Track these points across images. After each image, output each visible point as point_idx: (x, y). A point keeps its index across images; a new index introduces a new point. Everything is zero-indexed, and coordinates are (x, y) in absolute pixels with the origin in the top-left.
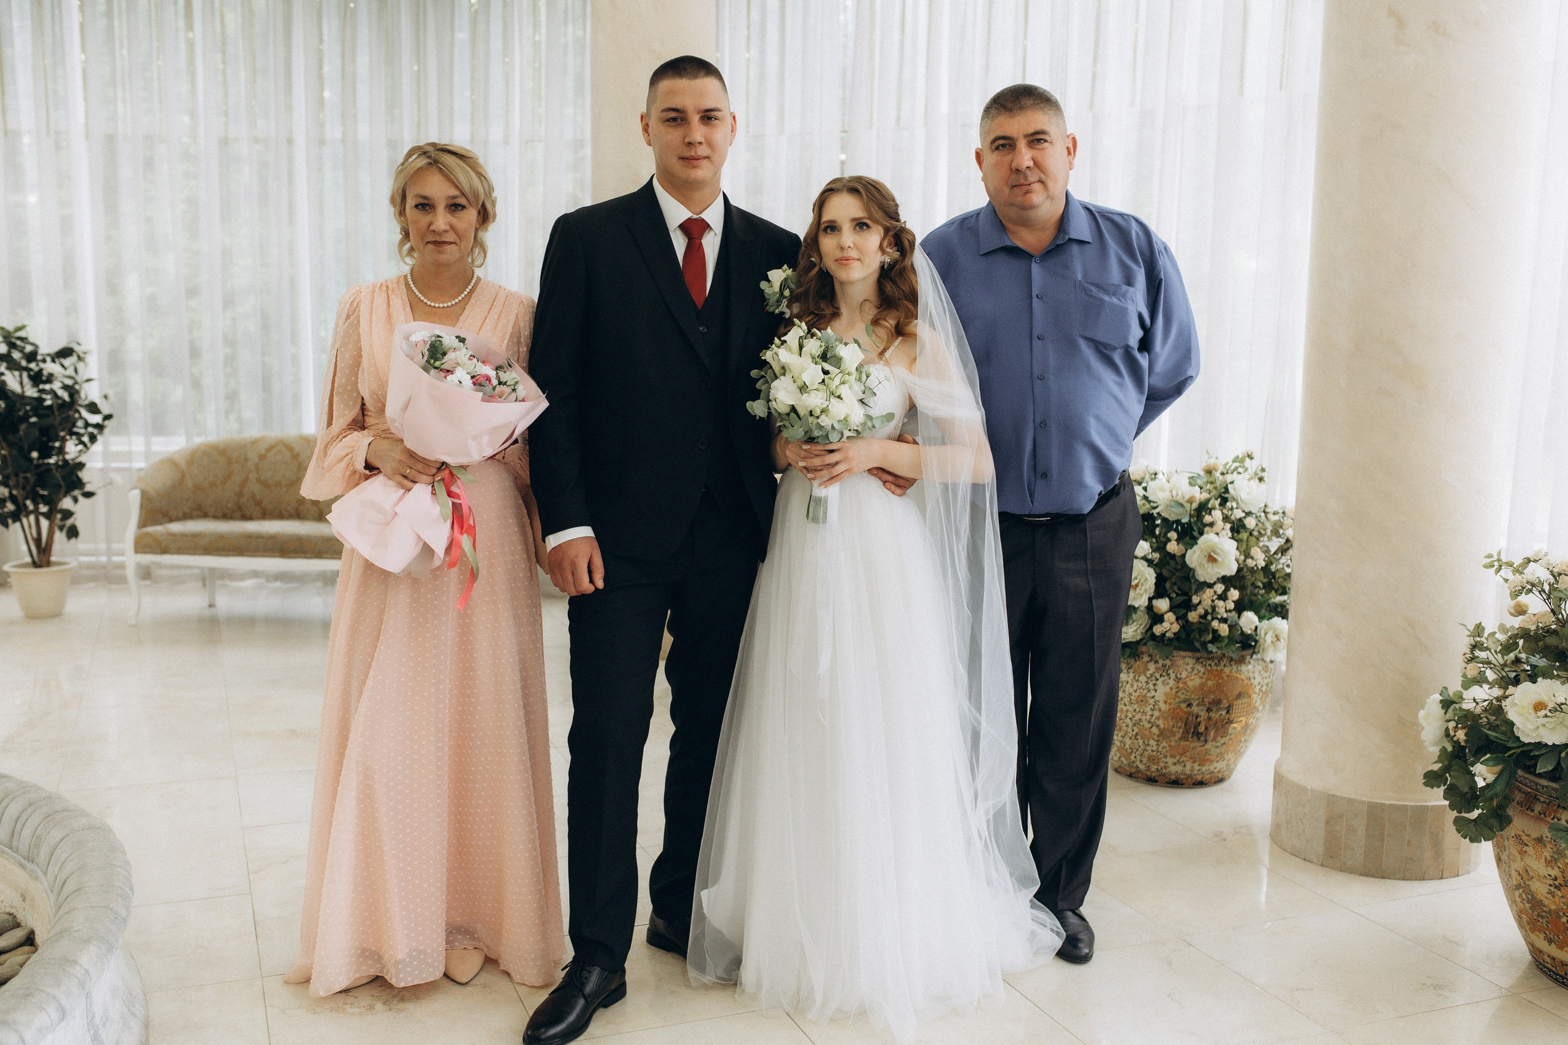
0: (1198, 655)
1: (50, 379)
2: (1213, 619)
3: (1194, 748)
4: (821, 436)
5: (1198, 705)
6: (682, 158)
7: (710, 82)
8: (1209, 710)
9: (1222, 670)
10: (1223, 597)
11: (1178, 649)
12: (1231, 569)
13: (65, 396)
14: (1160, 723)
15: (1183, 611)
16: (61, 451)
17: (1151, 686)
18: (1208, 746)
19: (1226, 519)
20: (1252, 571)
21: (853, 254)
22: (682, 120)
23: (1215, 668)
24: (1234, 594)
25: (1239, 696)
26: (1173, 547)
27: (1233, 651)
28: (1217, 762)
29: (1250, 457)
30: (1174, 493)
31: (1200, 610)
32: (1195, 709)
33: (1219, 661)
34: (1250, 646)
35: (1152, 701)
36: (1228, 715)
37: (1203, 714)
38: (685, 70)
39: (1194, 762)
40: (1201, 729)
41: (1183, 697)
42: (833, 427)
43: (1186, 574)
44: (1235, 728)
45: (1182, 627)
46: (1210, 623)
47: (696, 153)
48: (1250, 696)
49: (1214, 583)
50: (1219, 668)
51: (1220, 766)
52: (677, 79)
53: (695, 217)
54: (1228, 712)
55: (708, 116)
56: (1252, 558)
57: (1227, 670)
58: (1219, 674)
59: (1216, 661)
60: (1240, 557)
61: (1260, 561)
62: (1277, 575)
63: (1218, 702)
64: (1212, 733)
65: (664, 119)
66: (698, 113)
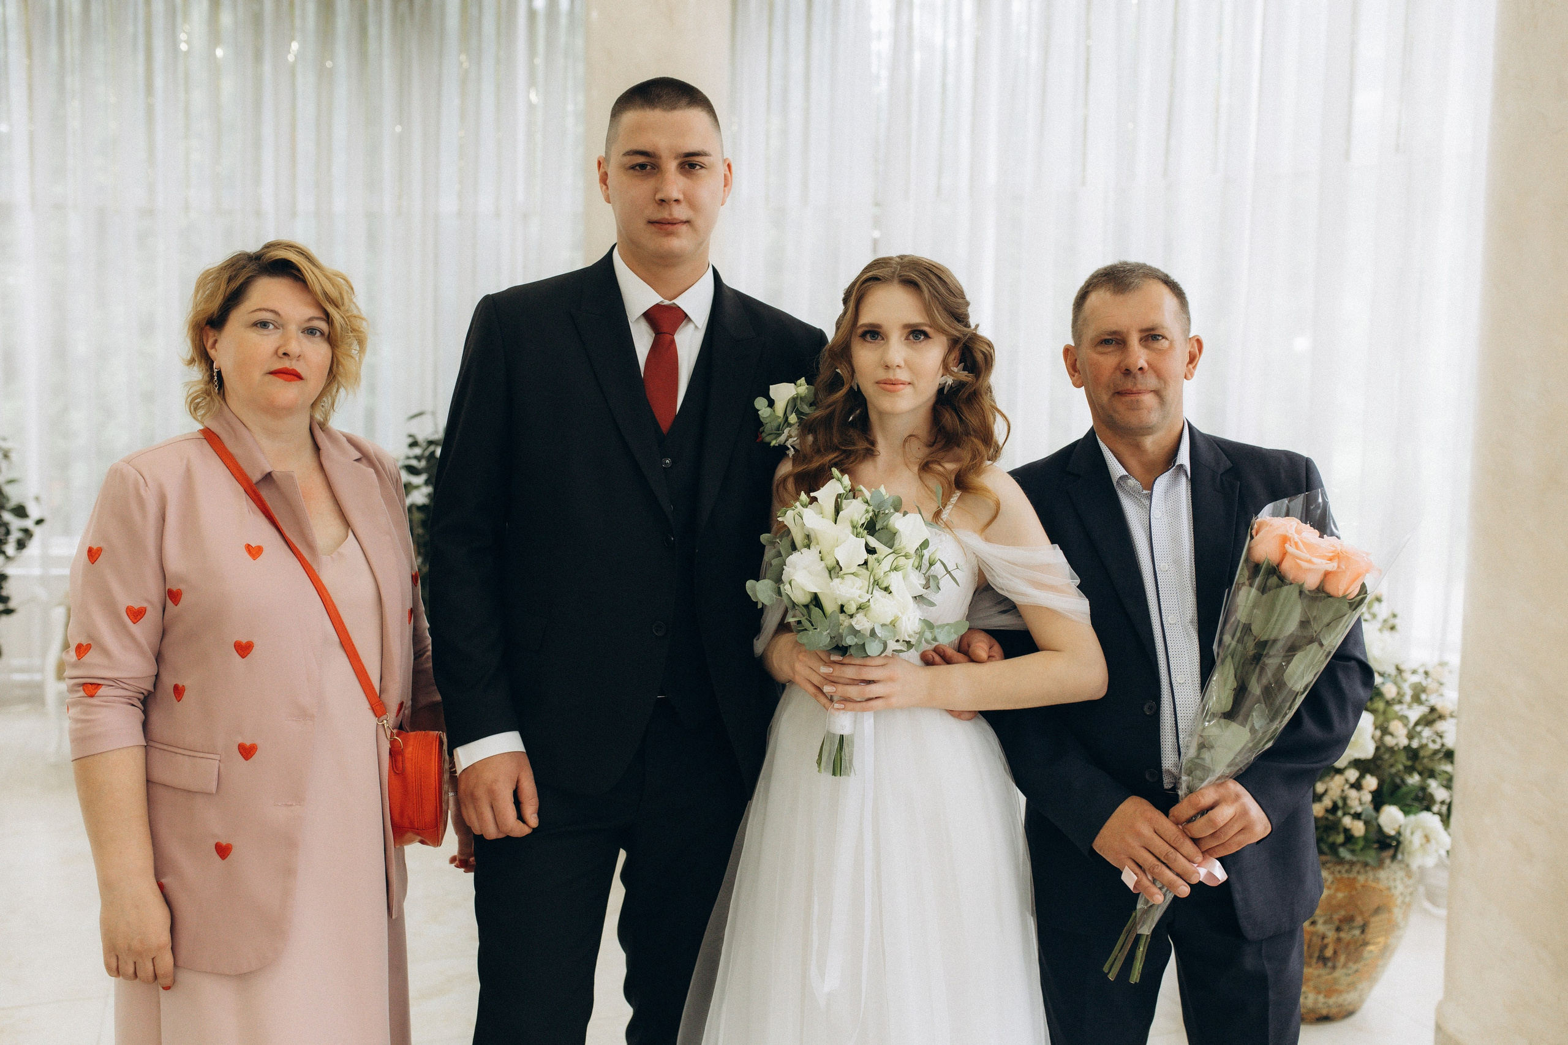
2: (1345, 814)
3: (1319, 976)
4: (856, 644)
5: (1325, 923)
6: (651, 222)
7: (695, 116)
8: (1339, 929)
9: (1354, 879)
10: (1357, 786)
12: (1368, 750)
18: (1338, 973)
20: (1391, 750)
21: (903, 376)
22: (653, 168)
23: (1345, 875)
24: (1371, 782)
25: (1377, 911)
27: (1371, 856)
28: (1348, 992)
29: (1379, 599)
31: (1327, 802)
33: (1351, 866)
34: (1389, 846)
36: (1363, 936)
37: (1331, 934)
38: (659, 97)
39: (1319, 993)
40: (1329, 953)
42: (873, 633)
44: (1371, 952)
46: (1339, 820)
47: (671, 214)
48: (1390, 911)
49: (1345, 768)
50: (1351, 876)
51: (1349, 998)
52: (648, 110)
53: (667, 302)
54: (1363, 932)
55: (690, 163)
56: (1392, 734)
57: (1361, 878)
58: (1351, 884)
59: (1347, 867)
60: (1378, 733)
61: (1399, 737)
62: (1422, 753)
63: (1349, 919)
64: (1342, 958)
65: (628, 165)
66: (676, 158)
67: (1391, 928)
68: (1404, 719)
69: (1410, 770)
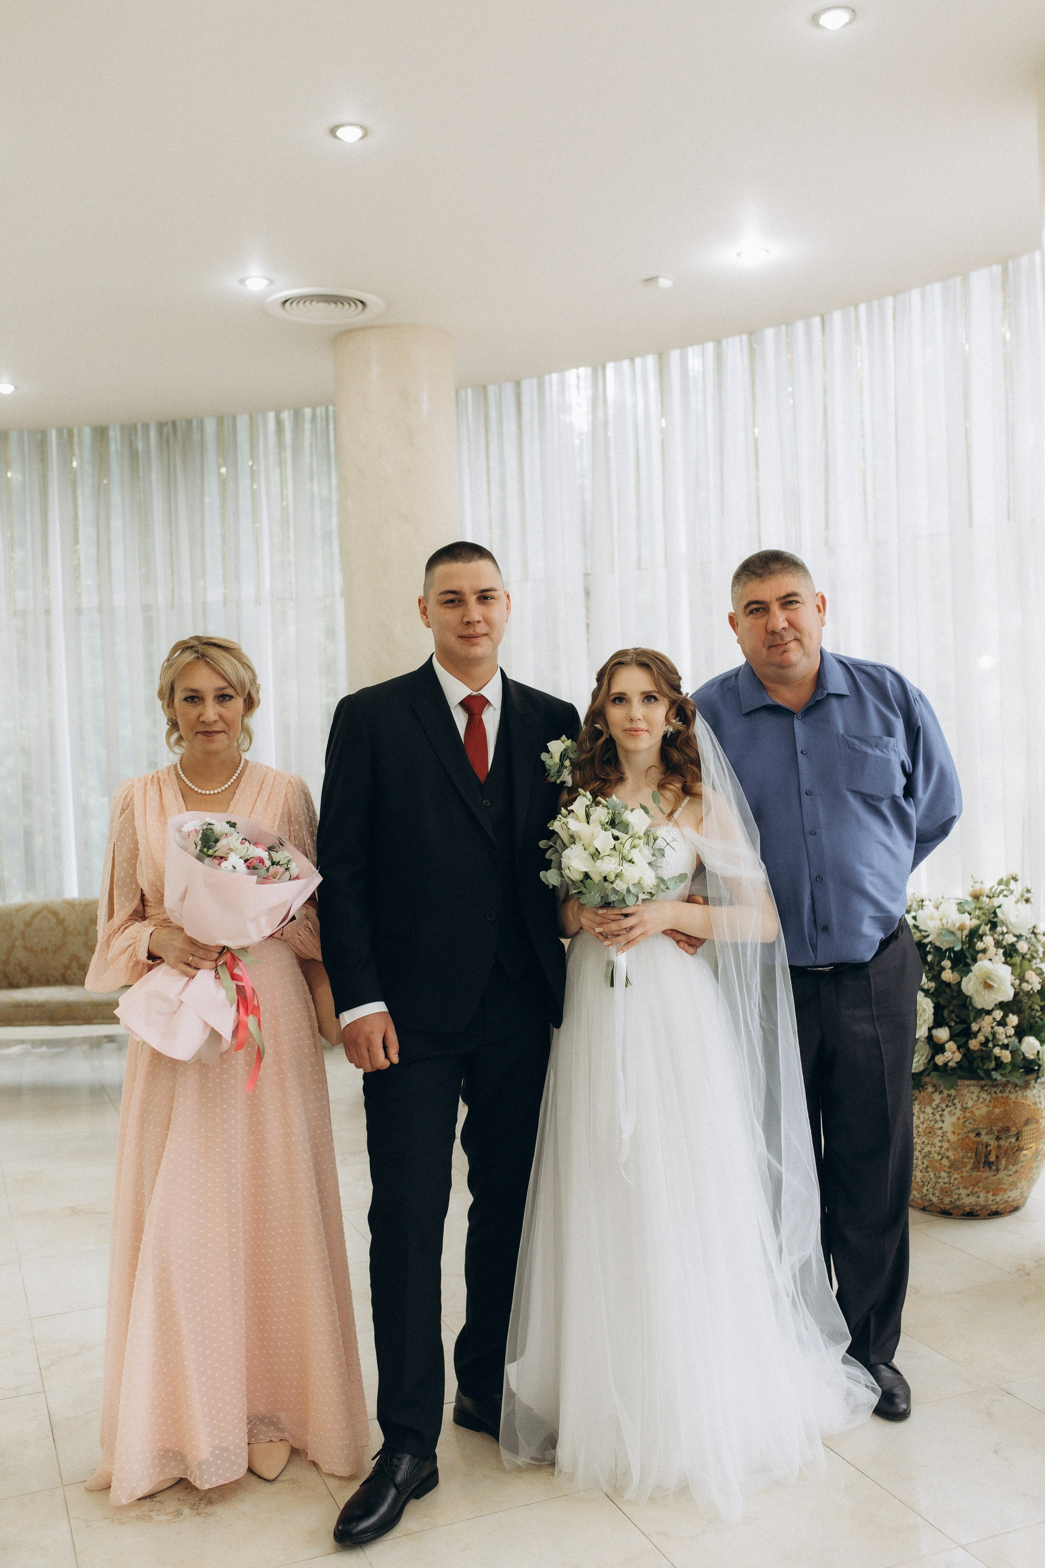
0: (983, 1083)
2: (994, 1046)
3: (986, 1178)
4: (618, 900)
5: (987, 1133)
6: (461, 637)
7: (483, 565)
8: (998, 1138)
9: (1007, 1097)
10: (1002, 1023)
11: (960, 1078)
12: (1008, 994)
14: (950, 1154)
15: (963, 1040)
17: (938, 1117)
18: (1001, 1174)
19: (998, 944)
20: (1028, 994)
21: (642, 725)
22: (460, 602)
23: (1000, 1095)
24: (1013, 1020)
25: (1027, 1122)
26: (948, 975)
27: (1017, 1078)
28: (1011, 1190)
29: (1015, 879)
30: (944, 921)
31: (981, 1038)
32: (984, 1138)
33: (1004, 1088)
34: (1033, 1071)
35: (939, 1132)
36: (1018, 1142)
37: (993, 1143)
38: (460, 554)
39: (988, 1192)
40: (992, 1158)
41: (970, 1126)
42: (628, 891)
43: (964, 1001)
44: (1025, 1155)
45: (964, 1056)
46: (991, 1050)
47: (474, 631)
48: (1037, 1122)
49: (992, 1010)
50: (1005, 1095)
51: (1013, 1194)
52: (453, 563)
53: (475, 693)
54: (1017, 1139)
55: (484, 596)
56: (1027, 982)
57: (1013, 1097)
58: (1005, 1101)
59: (1001, 1088)
60: (1016, 981)
61: (1035, 984)
63: (1006, 1130)
64: (1004, 1162)
65: (442, 602)
66: (475, 594)
67: (1040, 1135)
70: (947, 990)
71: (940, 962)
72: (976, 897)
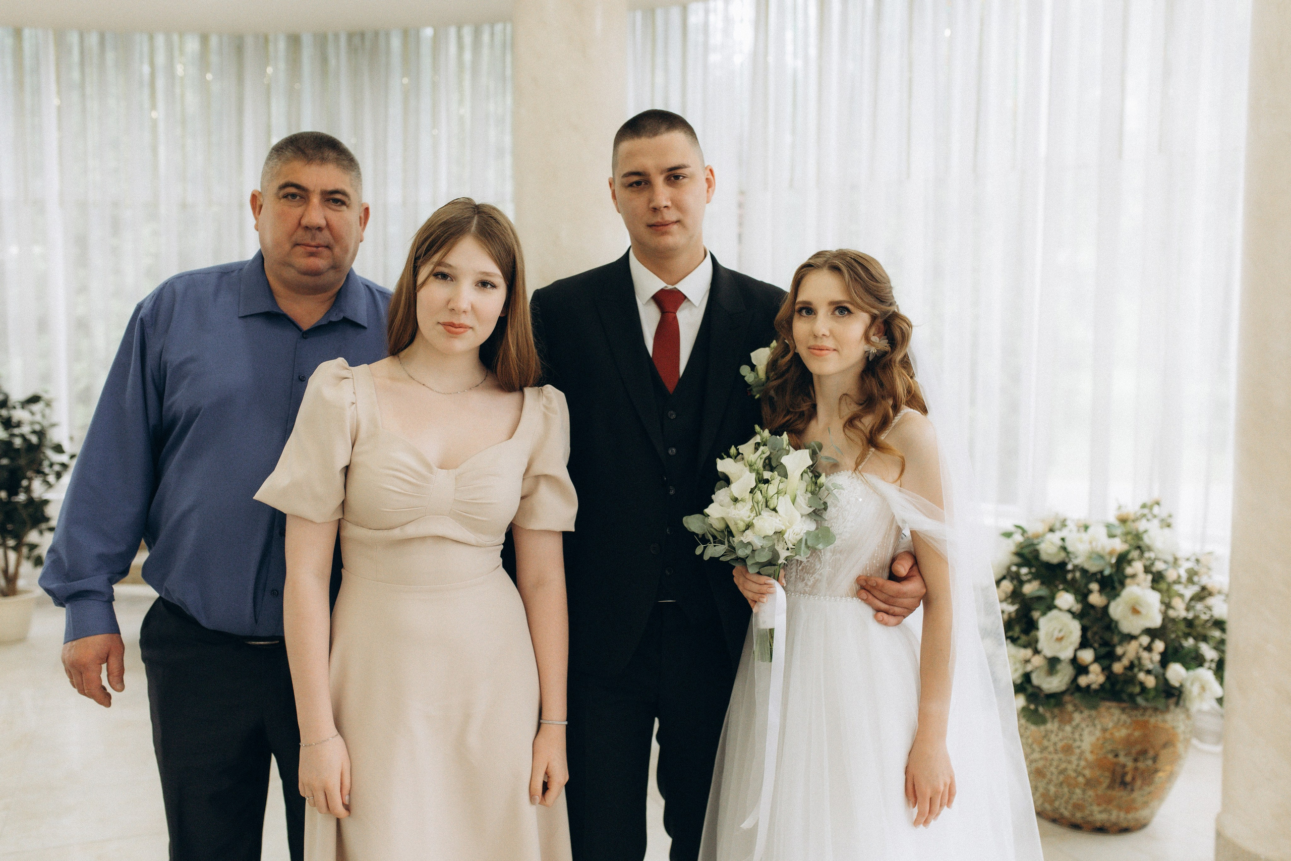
0: (1124, 705)
1: (19, 425)
2: (1140, 670)
3: (1120, 798)
5: (1125, 755)
6: (649, 225)
7: (673, 138)
8: (1136, 760)
9: (1147, 721)
10: (1149, 649)
11: (1104, 699)
12: (1156, 621)
13: (34, 439)
14: (1087, 772)
15: (1106, 663)
16: (28, 490)
17: (1077, 736)
18: (1135, 794)
19: (1147, 570)
20: (1173, 621)
21: (828, 343)
22: (646, 184)
23: (1140, 718)
24: (1159, 646)
25: (1165, 745)
27: (1158, 703)
28: (1142, 809)
29: (1158, 503)
30: (1094, 544)
31: (1125, 662)
32: (1122, 759)
33: (1145, 711)
34: (1174, 695)
35: (1077, 751)
36: (1154, 766)
37: (1130, 764)
39: (1120, 810)
40: (1128, 778)
41: (1109, 748)
43: (1110, 625)
44: (1160, 778)
45: (1108, 678)
46: (1135, 676)
47: (663, 218)
48: (1174, 745)
49: (1139, 635)
50: (1145, 718)
53: (670, 287)
54: (1154, 762)
55: (674, 175)
56: (1174, 608)
57: (1153, 720)
58: (1144, 725)
59: (1141, 712)
60: (1163, 608)
61: (1180, 611)
62: (1197, 622)
63: (1144, 752)
64: (1139, 783)
65: (627, 185)
66: (662, 173)
67: (1176, 758)
68: (1181, 596)
69: (1187, 636)
70: (1092, 612)
71: (1087, 584)
72: (1123, 521)
